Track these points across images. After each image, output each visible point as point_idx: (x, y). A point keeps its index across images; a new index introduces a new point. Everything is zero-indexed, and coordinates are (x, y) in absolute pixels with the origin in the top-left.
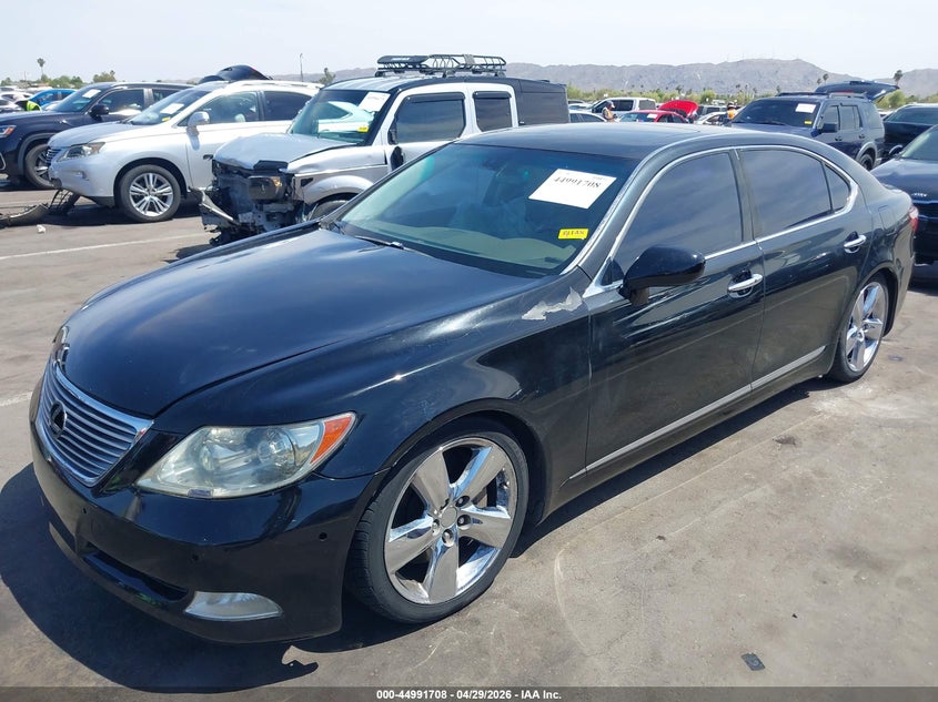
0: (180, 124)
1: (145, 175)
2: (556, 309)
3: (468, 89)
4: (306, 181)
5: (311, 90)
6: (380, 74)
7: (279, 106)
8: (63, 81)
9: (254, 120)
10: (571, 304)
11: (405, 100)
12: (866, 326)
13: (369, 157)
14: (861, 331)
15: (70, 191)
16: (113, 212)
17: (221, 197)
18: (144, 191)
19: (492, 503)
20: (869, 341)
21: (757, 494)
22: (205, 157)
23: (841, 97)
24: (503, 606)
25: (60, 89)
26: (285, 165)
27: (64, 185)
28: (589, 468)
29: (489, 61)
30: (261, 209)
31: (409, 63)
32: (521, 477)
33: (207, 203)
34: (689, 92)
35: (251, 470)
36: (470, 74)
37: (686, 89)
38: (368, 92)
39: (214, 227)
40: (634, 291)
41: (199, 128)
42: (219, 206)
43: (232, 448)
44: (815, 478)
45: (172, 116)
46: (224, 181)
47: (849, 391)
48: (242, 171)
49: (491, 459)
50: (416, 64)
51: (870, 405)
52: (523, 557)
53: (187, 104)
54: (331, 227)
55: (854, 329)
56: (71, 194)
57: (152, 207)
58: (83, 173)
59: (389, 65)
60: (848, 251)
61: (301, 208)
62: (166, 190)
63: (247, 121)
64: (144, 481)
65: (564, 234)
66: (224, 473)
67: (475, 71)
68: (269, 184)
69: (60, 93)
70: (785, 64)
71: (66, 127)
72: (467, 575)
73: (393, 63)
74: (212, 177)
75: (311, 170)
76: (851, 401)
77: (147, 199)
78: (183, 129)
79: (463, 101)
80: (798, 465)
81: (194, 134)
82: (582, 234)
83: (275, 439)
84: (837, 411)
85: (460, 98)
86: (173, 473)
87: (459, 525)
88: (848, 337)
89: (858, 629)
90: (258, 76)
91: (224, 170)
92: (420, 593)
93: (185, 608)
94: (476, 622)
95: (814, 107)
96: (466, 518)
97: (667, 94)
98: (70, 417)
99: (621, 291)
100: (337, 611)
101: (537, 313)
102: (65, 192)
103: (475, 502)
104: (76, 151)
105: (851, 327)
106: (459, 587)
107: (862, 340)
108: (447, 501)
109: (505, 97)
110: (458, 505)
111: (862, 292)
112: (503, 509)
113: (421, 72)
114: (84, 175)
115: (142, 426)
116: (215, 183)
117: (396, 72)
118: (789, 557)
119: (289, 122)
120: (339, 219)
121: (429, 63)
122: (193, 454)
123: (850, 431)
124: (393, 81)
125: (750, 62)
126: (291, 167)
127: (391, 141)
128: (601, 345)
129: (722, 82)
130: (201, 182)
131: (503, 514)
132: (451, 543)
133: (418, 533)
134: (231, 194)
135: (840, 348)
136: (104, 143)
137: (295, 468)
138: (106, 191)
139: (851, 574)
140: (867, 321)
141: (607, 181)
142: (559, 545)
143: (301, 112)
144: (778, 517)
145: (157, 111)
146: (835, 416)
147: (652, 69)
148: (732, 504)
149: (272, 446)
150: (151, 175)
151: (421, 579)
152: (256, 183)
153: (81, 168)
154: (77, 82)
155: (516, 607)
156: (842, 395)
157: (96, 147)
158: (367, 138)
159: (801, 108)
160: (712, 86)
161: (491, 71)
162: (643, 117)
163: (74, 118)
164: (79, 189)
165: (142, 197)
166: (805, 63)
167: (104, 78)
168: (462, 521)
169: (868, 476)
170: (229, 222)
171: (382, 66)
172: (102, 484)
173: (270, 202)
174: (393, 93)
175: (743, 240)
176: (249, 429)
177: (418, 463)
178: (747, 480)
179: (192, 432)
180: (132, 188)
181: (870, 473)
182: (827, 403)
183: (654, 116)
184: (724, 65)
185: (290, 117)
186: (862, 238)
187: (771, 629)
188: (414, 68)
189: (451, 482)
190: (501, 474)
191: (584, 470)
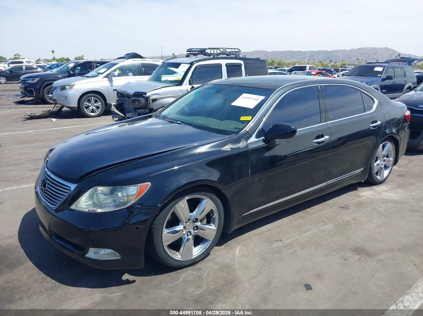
0: (105, 77)
1: (90, 98)
2: (236, 146)
3: (223, 62)
4: (154, 100)
5: (160, 63)
6: (188, 56)
7: (146, 70)
8: (62, 60)
9: (136, 75)
10: (242, 144)
11: (196, 67)
12: (384, 161)
13: (181, 90)
14: (382, 162)
15: (60, 104)
16: (77, 113)
17: (120, 107)
18: (90, 104)
19: (208, 222)
20: (386, 167)
21: (326, 227)
22: (114, 90)
23: (396, 64)
24: (212, 264)
25: (60, 63)
26: (145, 93)
27: (58, 102)
28: (251, 211)
29: (233, 50)
30: (136, 112)
31: (200, 52)
32: (220, 213)
33: (114, 109)
34: (336, 62)
35: (113, 204)
36: (226, 56)
37: (334, 61)
38: (181, 64)
39: (117, 119)
40: (269, 141)
41: (113, 78)
42: (118, 110)
43: (105, 194)
44: (352, 221)
45: (102, 74)
46: (121, 100)
47: (376, 188)
48: (128, 96)
49: (207, 204)
50: (202, 52)
51: (384, 194)
52: (223, 247)
53: (109, 69)
54: (157, 117)
55: (378, 162)
56: (60, 106)
57: (93, 111)
58: (66, 97)
59: (191, 53)
60: (372, 128)
61: (152, 110)
62: (99, 104)
63: (133, 75)
64: (73, 207)
65: (242, 118)
66: (102, 204)
67: (227, 55)
68: (138, 101)
69: (60, 65)
70: (380, 49)
71: (61, 78)
72: (197, 251)
73: (193, 51)
74: (117, 99)
75: (156, 96)
76: (376, 192)
77: (91, 108)
78: (107, 79)
79: (221, 67)
80: (347, 217)
81: (111, 81)
82: (249, 118)
83: (120, 191)
84: (369, 196)
85: (220, 66)
86: (84, 203)
87: (194, 230)
88: (375, 165)
89: (355, 277)
90: (140, 57)
91: (121, 95)
92: (177, 256)
93: (86, 254)
94: (200, 269)
95: (382, 68)
96: (197, 227)
97: (325, 63)
98: (49, 184)
99: (264, 141)
100: (143, 258)
101: (227, 148)
102: (58, 105)
103: (201, 221)
104: (63, 88)
105: (376, 160)
106: (194, 255)
107: (383, 166)
108: (189, 219)
109: (240, 65)
110: (193, 222)
111: (381, 145)
112: (213, 225)
113: (204, 55)
114: (66, 98)
115: (73, 187)
116: (118, 101)
117: (194, 55)
118: (333, 250)
119: (149, 76)
120: (160, 114)
121: (208, 51)
122: (91, 197)
123: (372, 204)
124: (193, 59)
125: (364, 49)
126: (148, 94)
127: (190, 84)
128: (254, 162)
129: (351, 58)
130: (113, 101)
131: (213, 227)
132: (190, 237)
133: (177, 232)
134: (124, 105)
135: (371, 169)
136: (74, 85)
137: (128, 202)
138: (74, 104)
139: (357, 257)
140: (385, 158)
141: (262, 98)
142: (239, 243)
143: (154, 72)
144: (332, 236)
145: (96, 72)
146: (368, 198)
147: (319, 52)
148: (314, 231)
149: (119, 194)
150: (93, 98)
151: (178, 251)
152: (134, 101)
153: (65, 95)
154: (68, 60)
155: (217, 264)
156: (373, 190)
157: (71, 87)
158: (180, 83)
159: (376, 69)
160: (347, 60)
161: (234, 54)
162: (309, 74)
163: (64, 75)
164: (64, 104)
165: (89, 107)
166: (390, 49)
167: (79, 58)
168: (195, 228)
169: (375, 221)
170: (122, 117)
171: (188, 53)
172: (58, 208)
173: (140, 108)
174: (192, 64)
175: (321, 122)
176: (111, 187)
177: (176, 203)
178: (323, 221)
179: (91, 188)
180: (85, 103)
181: (377, 220)
182: (365, 193)
183: (314, 73)
184: (352, 50)
185: (150, 74)
186: (379, 123)
187: (319, 276)
188: (202, 54)
189: (191, 213)
190: (212, 211)
191: (249, 213)
